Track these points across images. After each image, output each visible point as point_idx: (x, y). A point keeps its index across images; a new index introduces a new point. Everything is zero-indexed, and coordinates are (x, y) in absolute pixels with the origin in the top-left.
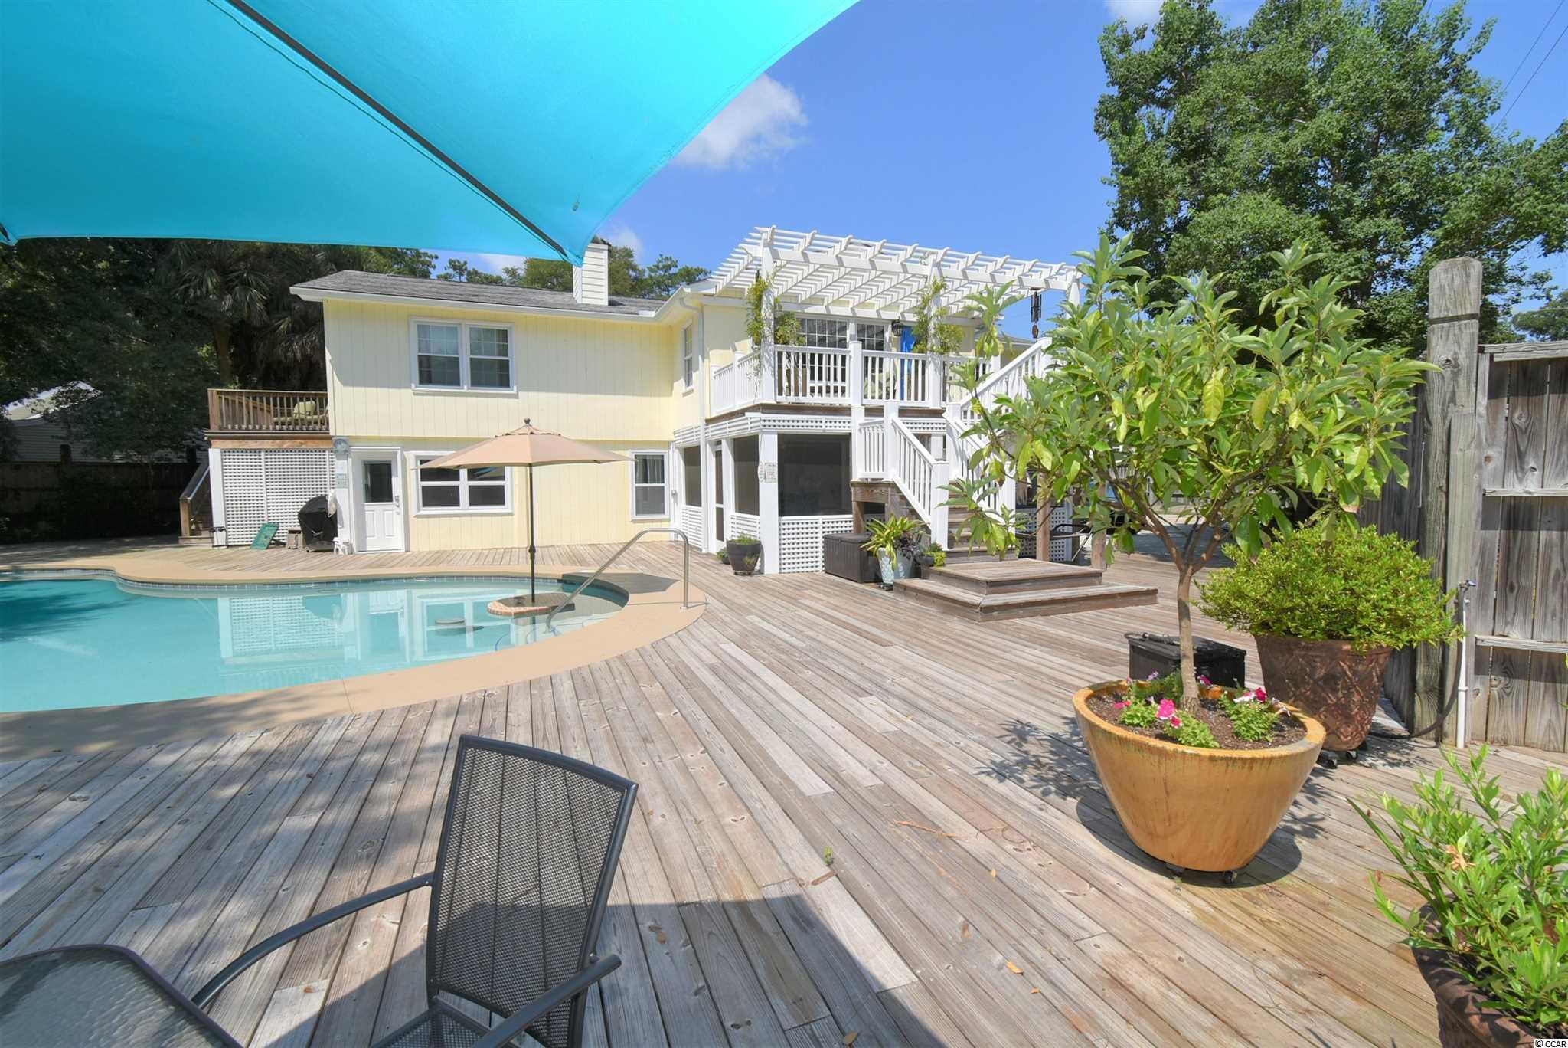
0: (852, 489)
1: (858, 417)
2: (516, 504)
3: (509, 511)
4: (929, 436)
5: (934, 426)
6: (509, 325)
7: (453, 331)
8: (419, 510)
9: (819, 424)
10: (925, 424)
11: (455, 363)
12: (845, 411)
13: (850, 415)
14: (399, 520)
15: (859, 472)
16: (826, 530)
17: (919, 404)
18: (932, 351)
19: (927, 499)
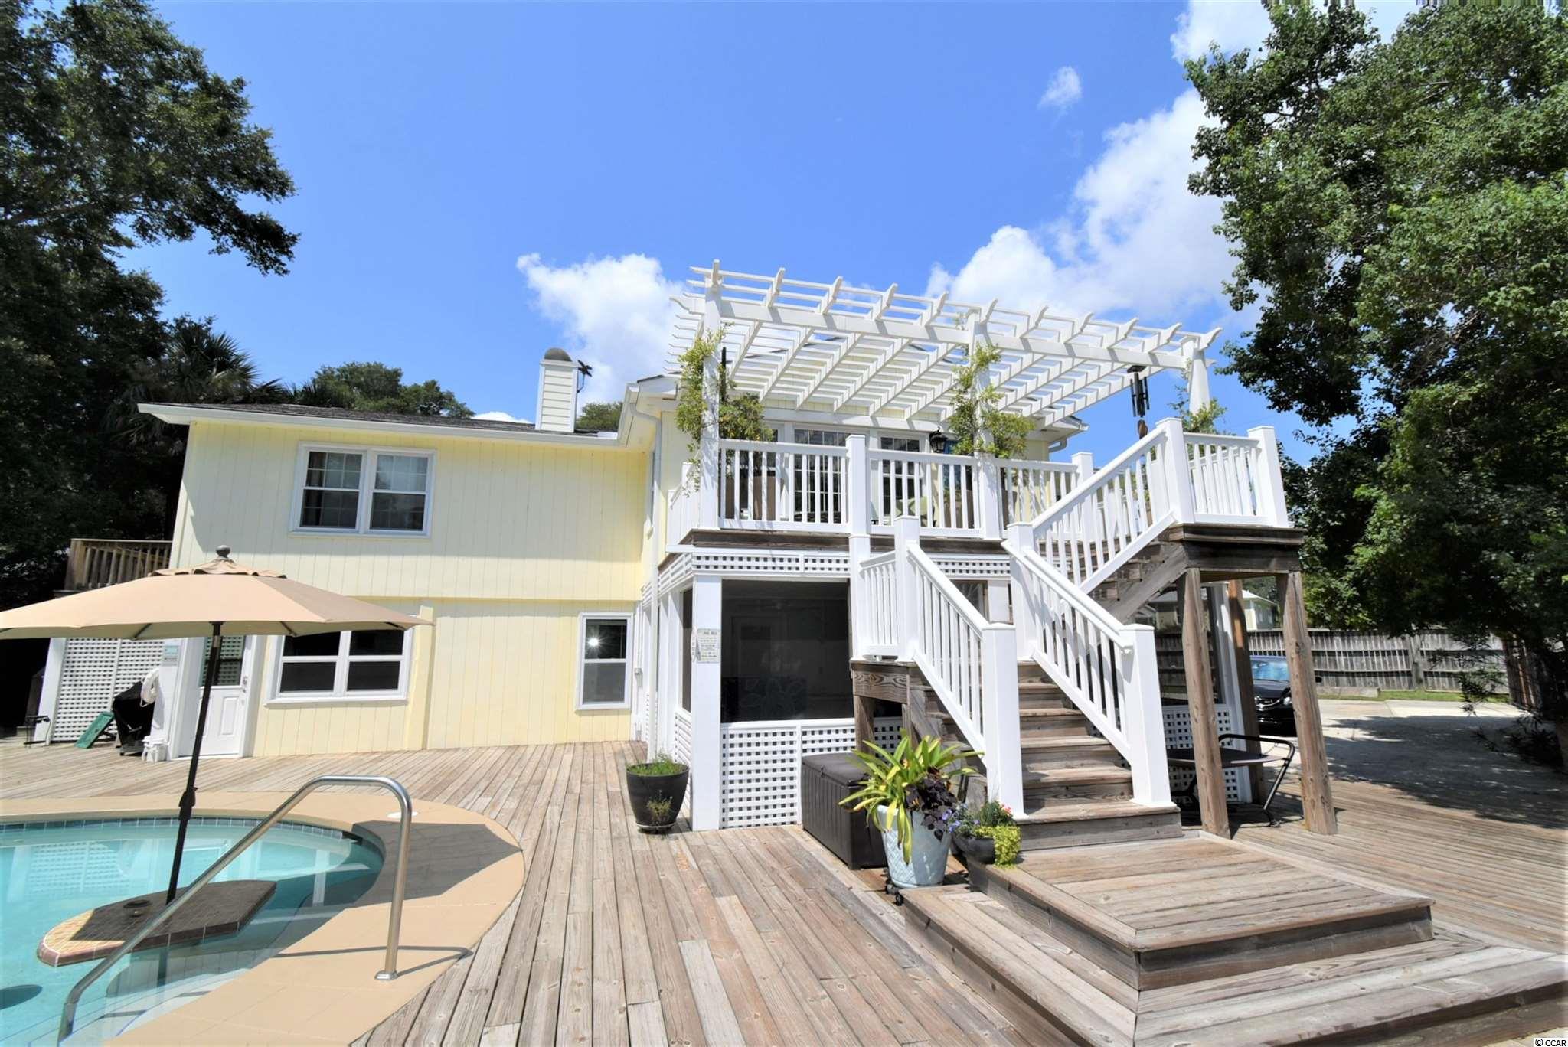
0: (853, 675)
1: (860, 551)
2: (412, 690)
3: (402, 697)
4: (985, 584)
5: (992, 568)
6: (429, 452)
7: (355, 460)
8: (274, 696)
9: (793, 564)
10: (975, 566)
11: (352, 500)
12: (840, 543)
13: (847, 549)
14: (242, 711)
15: (864, 645)
16: (809, 746)
17: (965, 533)
18: (981, 451)
19: (976, 701)
